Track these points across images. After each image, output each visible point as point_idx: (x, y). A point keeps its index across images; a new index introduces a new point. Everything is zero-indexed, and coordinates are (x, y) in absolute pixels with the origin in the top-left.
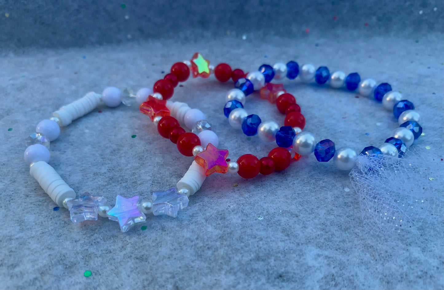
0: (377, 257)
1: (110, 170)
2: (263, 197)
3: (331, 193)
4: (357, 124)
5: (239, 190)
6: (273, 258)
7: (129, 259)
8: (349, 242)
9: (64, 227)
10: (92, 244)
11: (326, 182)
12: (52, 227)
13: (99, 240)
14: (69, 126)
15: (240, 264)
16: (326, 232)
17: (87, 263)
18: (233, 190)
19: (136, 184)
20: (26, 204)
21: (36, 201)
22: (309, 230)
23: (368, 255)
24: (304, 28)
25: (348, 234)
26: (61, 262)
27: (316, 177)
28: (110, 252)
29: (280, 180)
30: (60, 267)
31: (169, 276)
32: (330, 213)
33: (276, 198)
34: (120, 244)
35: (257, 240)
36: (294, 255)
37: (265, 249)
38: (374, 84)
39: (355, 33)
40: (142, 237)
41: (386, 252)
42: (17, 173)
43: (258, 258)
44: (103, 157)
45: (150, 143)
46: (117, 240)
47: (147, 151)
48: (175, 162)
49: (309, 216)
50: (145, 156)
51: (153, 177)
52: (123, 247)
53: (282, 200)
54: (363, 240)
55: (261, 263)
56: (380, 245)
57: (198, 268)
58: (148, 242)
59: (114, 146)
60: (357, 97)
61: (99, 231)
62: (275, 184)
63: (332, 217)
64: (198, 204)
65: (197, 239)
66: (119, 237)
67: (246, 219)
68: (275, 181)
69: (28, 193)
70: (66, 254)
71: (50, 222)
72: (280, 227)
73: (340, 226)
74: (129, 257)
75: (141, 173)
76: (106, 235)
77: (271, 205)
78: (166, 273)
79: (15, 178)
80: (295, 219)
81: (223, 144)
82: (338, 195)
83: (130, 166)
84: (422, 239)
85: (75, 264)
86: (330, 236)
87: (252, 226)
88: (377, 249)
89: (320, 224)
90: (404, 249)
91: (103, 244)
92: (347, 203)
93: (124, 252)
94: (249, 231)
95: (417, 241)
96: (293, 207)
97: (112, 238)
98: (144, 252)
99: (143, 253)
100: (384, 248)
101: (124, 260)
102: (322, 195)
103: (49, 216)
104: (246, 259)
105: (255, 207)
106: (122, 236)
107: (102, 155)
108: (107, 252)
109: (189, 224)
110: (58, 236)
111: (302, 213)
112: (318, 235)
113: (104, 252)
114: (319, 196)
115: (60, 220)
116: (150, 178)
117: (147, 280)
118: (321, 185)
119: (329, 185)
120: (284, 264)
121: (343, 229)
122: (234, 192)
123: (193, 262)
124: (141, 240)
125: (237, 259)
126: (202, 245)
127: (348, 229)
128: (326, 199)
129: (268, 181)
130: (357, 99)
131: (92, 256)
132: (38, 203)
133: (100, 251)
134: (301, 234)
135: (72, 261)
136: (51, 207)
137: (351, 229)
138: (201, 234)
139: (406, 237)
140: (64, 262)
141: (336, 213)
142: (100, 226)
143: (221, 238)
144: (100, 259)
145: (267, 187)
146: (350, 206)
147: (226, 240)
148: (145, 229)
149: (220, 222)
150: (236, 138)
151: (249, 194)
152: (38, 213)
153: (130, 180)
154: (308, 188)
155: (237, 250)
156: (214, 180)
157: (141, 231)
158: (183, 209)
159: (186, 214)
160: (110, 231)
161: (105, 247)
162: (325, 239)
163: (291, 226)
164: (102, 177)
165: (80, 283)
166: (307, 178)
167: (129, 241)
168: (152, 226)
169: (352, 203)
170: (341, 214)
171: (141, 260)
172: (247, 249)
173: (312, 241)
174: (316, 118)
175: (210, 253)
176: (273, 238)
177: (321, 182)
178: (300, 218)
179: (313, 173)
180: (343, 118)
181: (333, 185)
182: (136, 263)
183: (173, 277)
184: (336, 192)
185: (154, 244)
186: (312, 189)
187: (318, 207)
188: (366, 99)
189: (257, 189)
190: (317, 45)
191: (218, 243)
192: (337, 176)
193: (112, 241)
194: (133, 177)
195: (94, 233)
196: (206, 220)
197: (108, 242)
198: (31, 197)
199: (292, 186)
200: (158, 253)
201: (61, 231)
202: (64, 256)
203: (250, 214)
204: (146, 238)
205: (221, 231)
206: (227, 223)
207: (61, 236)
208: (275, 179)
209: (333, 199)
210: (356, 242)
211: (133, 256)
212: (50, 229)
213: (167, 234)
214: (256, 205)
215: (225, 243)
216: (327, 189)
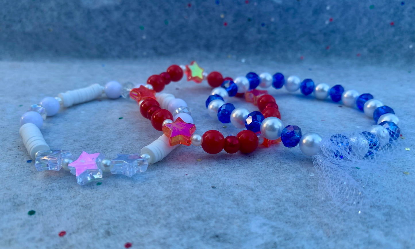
0: (331, 234)
1: (89, 139)
2: (223, 172)
3: (294, 175)
4: (335, 125)
5: (201, 164)
6: (214, 220)
7: (75, 206)
8: (303, 218)
9: (29, 175)
10: (47, 190)
11: (290, 166)
12: (19, 174)
13: (54, 188)
14: (69, 108)
15: (179, 220)
16: (279, 206)
17: (35, 204)
18: (196, 163)
19: (107, 151)
20: (5, 155)
21: (16, 154)
22: (261, 203)
23: (321, 232)
24: (299, 55)
25: (303, 211)
26: (12, 200)
27: (281, 161)
28: (61, 199)
29: (245, 161)
30: (9, 204)
31: (104, 222)
32: (288, 191)
33: (236, 174)
34: (72, 194)
35: (204, 203)
36: (238, 220)
37: (209, 212)
38: (357, 95)
39: (348, 62)
40: (94, 190)
41: (342, 230)
42: (11, 134)
43: (198, 218)
44: (88, 130)
45: (133, 124)
46: (71, 191)
47: (128, 129)
48: (149, 139)
49: (265, 191)
50: (124, 132)
51: (124, 147)
52: (74, 196)
53: (242, 176)
54: (319, 217)
55: (200, 223)
56: (336, 225)
57: (135, 220)
58: (97, 195)
59: (101, 124)
60: (340, 107)
61: (58, 181)
62: (239, 163)
63: (290, 195)
64: (157, 171)
65: (144, 196)
66: (74, 189)
67: (199, 186)
68: (240, 161)
69: (12, 148)
70: (20, 194)
71: (19, 170)
72: (231, 197)
73: (296, 204)
74: (75, 205)
75: (115, 144)
76: (63, 185)
77: (229, 179)
78: (103, 220)
79: (7, 138)
80: (250, 192)
81: (199, 129)
82: (301, 177)
83: (108, 138)
84: (386, 224)
85: (24, 204)
86: (283, 210)
87: (203, 192)
88: (332, 227)
89: (274, 199)
90: (363, 231)
91: (57, 191)
92: (309, 185)
93: (73, 200)
94: (198, 196)
95: (381, 225)
96: (251, 183)
97: (67, 188)
98: (92, 202)
99: (89, 203)
100: (341, 226)
101: (70, 206)
102: (284, 176)
103: (21, 166)
104: (186, 217)
105: (212, 179)
106: (77, 188)
107: (87, 129)
108: (59, 198)
109: (142, 185)
110: (20, 181)
111: (258, 188)
112: (270, 208)
113: (55, 198)
114: (281, 176)
115: (28, 170)
116: (121, 147)
117: (83, 223)
118: (285, 168)
119: (293, 169)
120: (225, 226)
121: (298, 206)
122: (196, 165)
123: (132, 214)
124: (92, 193)
125: (177, 216)
126: (146, 201)
127: (304, 206)
128: (287, 179)
129: (232, 160)
130: (340, 108)
131: (43, 200)
132: (16, 155)
133: (51, 197)
134: (252, 205)
135: (23, 200)
136: (26, 159)
137: (308, 208)
138: (150, 193)
139: (368, 220)
140: (15, 201)
141: (294, 192)
142: (61, 177)
143: (168, 198)
144: (49, 203)
145: (230, 164)
146: (312, 188)
147: (172, 200)
148: (100, 185)
149: (172, 185)
150: (213, 126)
151: (209, 167)
152: (12, 162)
153: (103, 147)
154: (271, 169)
155: (179, 209)
156: (180, 155)
157: (95, 186)
158: (142, 173)
159: (142, 176)
160: (68, 183)
161: (58, 194)
162: (276, 212)
163: (243, 197)
164: (79, 143)
165: (21, 219)
166: (273, 161)
167: (81, 192)
168: (107, 183)
169: (314, 185)
170: (300, 193)
171: (85, 207)
172: (189, 209)
173: (262, 212)
174: (294, 118)
175: (152, 209)
176: (221, 204)
177: (286, 165)
178: (255, 192)
179: (279, 158)
180: (322, 120)
181: (298, 169)
182: (80, 210)
183: (109, 224)
184: (299, 175)
185: (102, 197)
186: (275, 170)
187: (276, 186)
188: (349, 109)
189: (219, 165)
190: (310, 69)
191: (163, 202)
192: (303, 163)
193: (66, 191)
194: (106, 146)
195: (53, 182)
196: (159, 183)
197: (62, 191)
198: (12, 151)
199: (255, 166)
200: (103, 203)
201: (25, 177)
202: (17, 196)
203: (205, 183)
204: (97, 191)
205: (170, 192)
206: (178, 187)
207: (23, 181)
208: (240, 160)
209: (294, 180)
210: (310, 219)
211: (80, 204)
212: (16, 175)
213: (118, 190)
214: (214, 177)
215: (170, 202)
216: (290, 172)
